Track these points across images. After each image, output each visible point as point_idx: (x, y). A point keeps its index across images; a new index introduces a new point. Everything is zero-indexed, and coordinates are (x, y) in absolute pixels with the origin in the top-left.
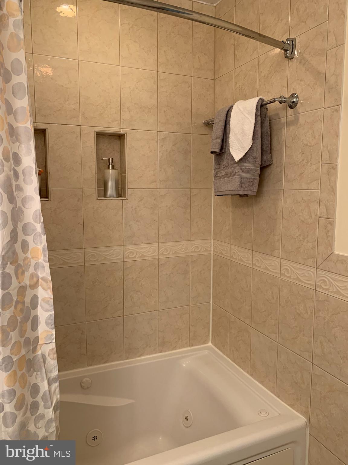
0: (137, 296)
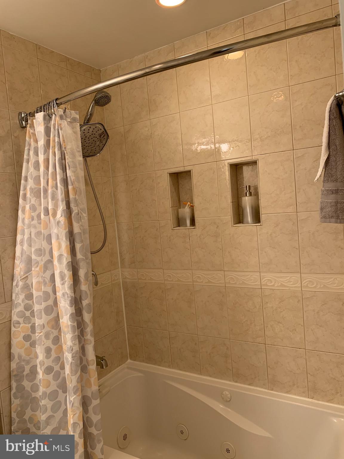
0: (278, 327)
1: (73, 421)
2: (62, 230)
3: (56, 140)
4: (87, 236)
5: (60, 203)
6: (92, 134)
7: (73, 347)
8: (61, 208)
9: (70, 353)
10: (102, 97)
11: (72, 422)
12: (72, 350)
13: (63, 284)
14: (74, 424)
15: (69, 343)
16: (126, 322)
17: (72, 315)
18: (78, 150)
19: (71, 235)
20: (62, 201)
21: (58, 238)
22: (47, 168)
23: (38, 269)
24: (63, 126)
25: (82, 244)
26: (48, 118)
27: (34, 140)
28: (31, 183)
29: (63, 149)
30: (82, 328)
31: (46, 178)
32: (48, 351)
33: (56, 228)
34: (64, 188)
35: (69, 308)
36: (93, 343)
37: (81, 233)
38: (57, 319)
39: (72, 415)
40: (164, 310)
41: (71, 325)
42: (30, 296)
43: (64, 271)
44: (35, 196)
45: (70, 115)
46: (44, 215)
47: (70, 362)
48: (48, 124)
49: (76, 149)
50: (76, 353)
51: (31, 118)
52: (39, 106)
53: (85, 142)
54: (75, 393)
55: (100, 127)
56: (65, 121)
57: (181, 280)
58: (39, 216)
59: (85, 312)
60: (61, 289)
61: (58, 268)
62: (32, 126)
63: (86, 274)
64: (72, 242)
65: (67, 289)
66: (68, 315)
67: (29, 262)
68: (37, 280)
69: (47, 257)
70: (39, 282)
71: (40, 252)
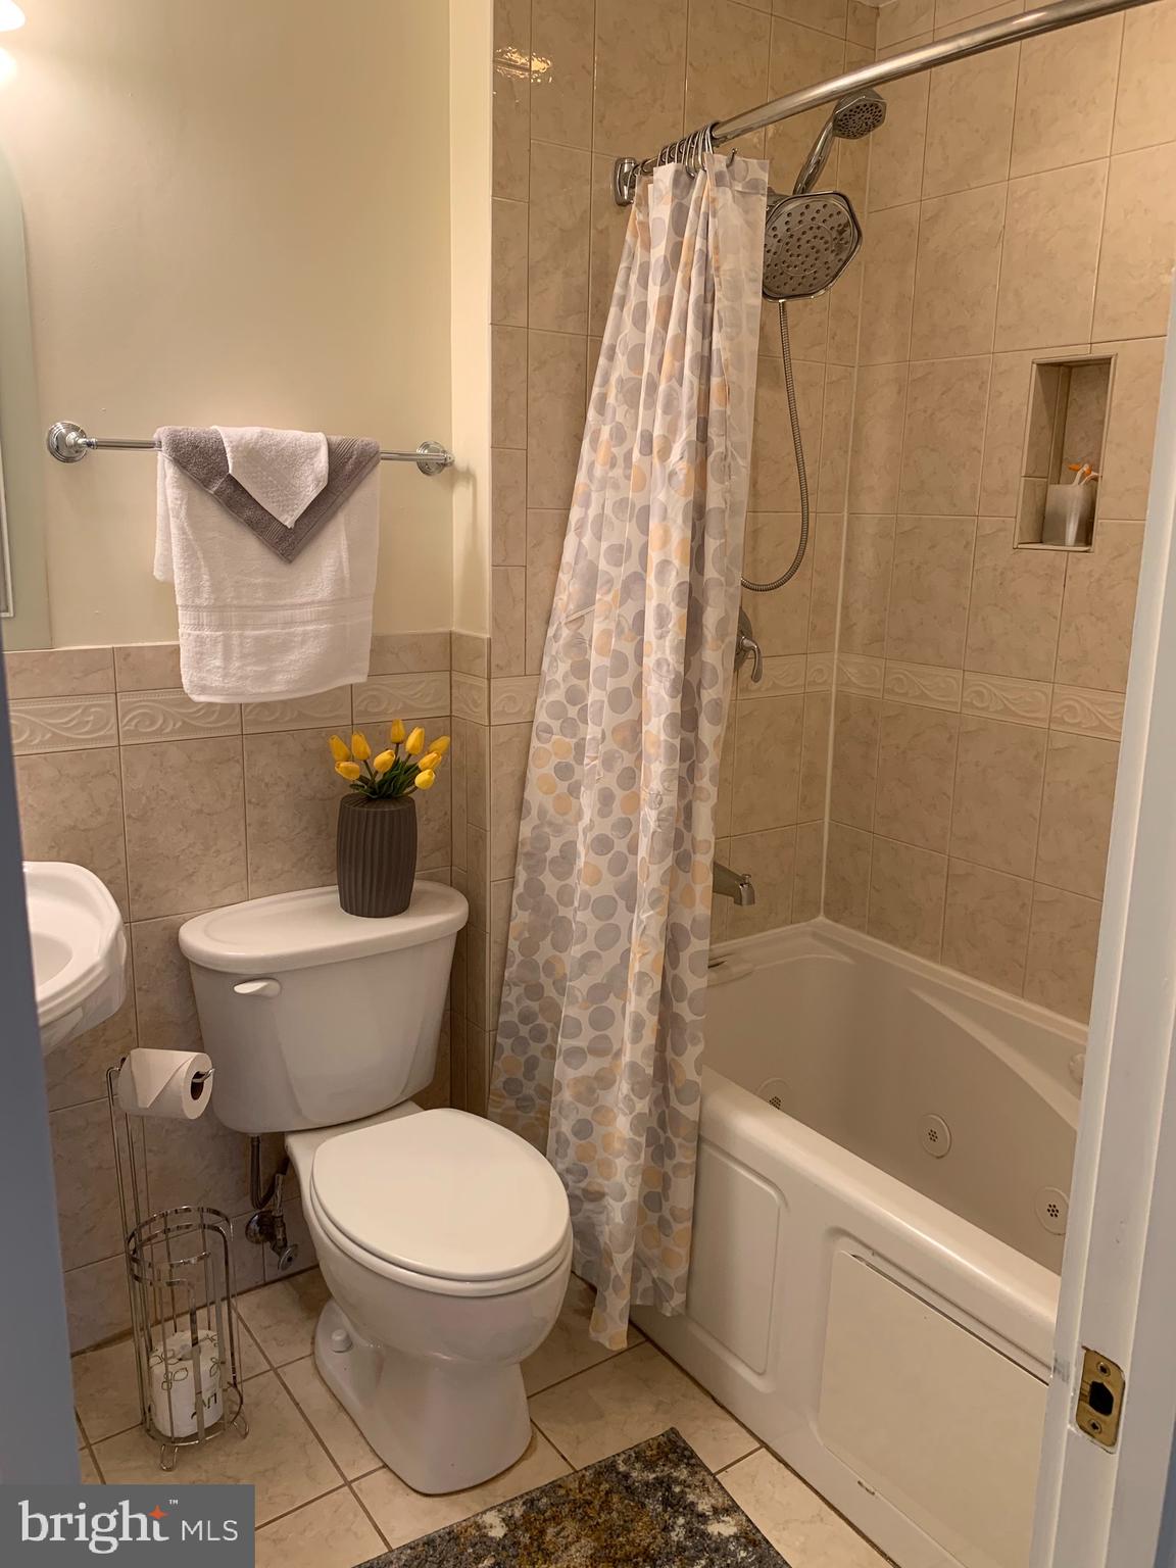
1: (640, 967)
2: (677, 496)
3: (698, 246)
4: (741, 521)
5: (683, 422)
6: (811, 228)
7: (664, 797)
8: (684, 435)
9: (655, 809)
10: (858, 107)
11: (637, 969)
12: (660, 803)
13: (661, 637)
14: (642, 975)
15: (656, 785)
16: (831, 810)
17: (672, 716)
18: (752, 275)
19: (699, 514)
20: (690, 418)
21: (664, 517)
22: (664, 323)
23: (609, 598)
24: (718, 206)
25: (723, 541)
26: (685, 180)
27: (642, 241)
28: (620, 368)
29: (712, 271)
30: (694, 762)
31: (658, 350)
32: (606, 798)
33: (663, 486)
34: (700, 384)
35: (667, 698)
36: (713, 800)
37: (723, 511)
38: (636, 727)
39: (639, 952)
40: (945, 794)
41: (666, 741)
42: (581, 669)
43: (667, 604)
44: (626, 402)
45: (744, 173)
46: (641, 453)
47: (652, 831)
48: (683, 199)
49: (746, 274)
50: (670, 811)
51: (645, 178)
52: (669, 143)
53: (787, 251)
54: (653, 905)
55: (841, 205)
56: (727, 189)
57: (1013, 709)
58: (628, 456)
59: (704, 718)
60: (654, 649)
61: (655, 595)
62: (644, 203)
63: (722, 623)
64: (698, 535)
65: (668, 651)
66: (663, 717)
67: (591, 579)
68: (604, 626)
69: (632, 565)
70: (607, 633)
71: (618, 554)
